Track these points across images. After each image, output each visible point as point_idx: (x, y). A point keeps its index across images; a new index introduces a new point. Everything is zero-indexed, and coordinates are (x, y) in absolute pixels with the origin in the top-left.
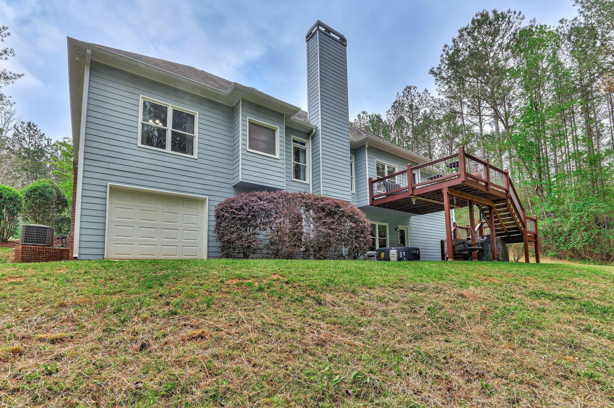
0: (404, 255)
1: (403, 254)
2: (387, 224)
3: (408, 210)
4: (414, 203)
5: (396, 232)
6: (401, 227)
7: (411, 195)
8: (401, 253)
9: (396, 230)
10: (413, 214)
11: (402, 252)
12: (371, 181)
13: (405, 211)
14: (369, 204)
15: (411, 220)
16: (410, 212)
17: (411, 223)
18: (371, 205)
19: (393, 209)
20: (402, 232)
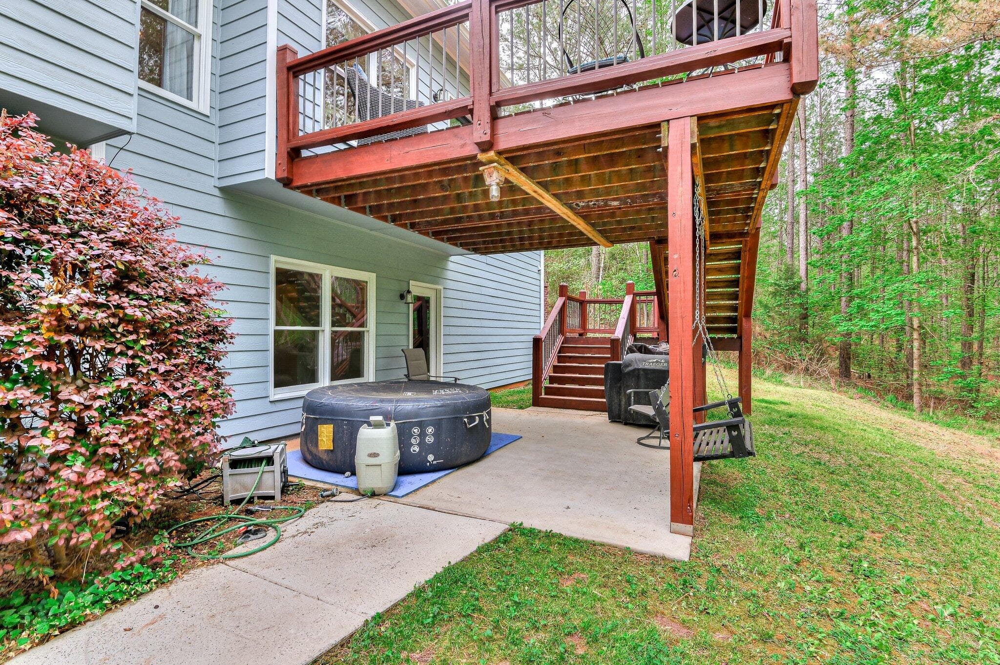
0: (430, 440)
1: (423, 435)
2: (369, 278)
3: (446, 232)
4: (495, 193)
5: (402, 307)
6: (418, 288)
7: (486, 147)
8: (416, 430)
9: (402, 297)
10: (460, 250)
11: (422, 425)
12: (290, 59)
13: (437, 235)
14: (270, 172)
15: (451, 266)
16: (452, 241)
17: (450, 275)
18: (287, 182)
19: (394, 219)
20: (422, 307)
